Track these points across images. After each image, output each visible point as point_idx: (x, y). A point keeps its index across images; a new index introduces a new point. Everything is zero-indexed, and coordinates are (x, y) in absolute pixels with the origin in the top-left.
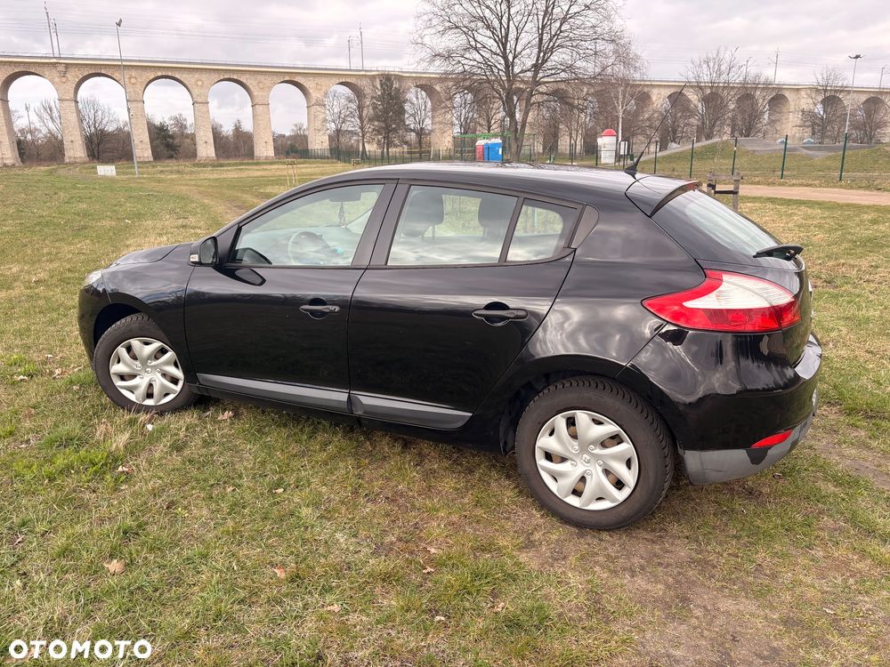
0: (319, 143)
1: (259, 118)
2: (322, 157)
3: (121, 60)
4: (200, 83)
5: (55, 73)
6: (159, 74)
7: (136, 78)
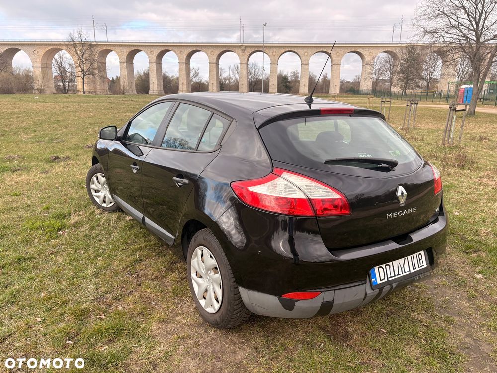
0: (366, 86)
1: (335, 72)
2: (367, 94)
3: (264, 43)
4: (306, 54)
5: (240, 51)
6: (287, 50)
7: (276, 52)
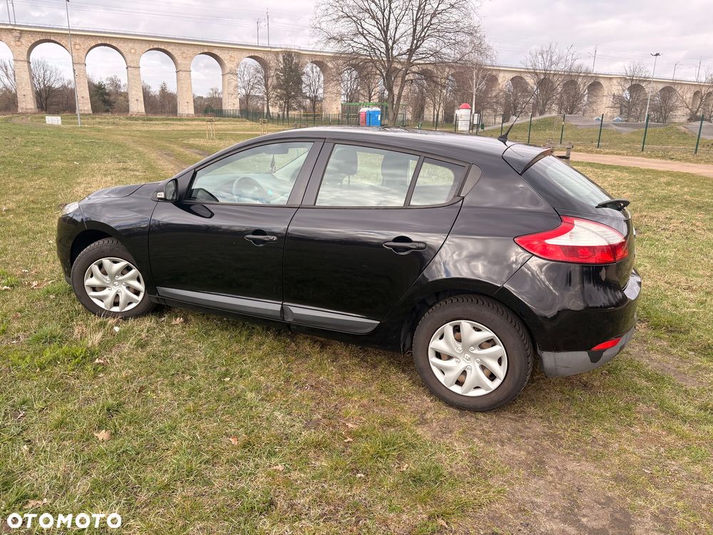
0: (231, 104)
1: (183, 82)
2: (234, 117)
3: (70, 30)
4: (133, 51)
5: (10, 38)
6: (100, 42)
7: (79, 45)
